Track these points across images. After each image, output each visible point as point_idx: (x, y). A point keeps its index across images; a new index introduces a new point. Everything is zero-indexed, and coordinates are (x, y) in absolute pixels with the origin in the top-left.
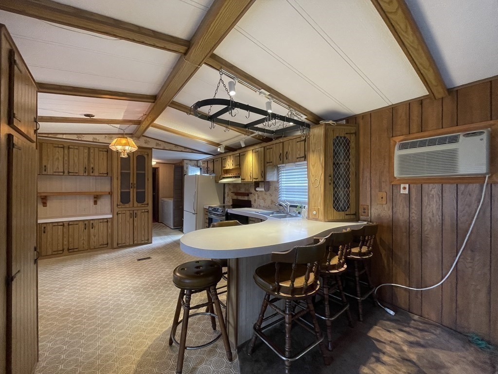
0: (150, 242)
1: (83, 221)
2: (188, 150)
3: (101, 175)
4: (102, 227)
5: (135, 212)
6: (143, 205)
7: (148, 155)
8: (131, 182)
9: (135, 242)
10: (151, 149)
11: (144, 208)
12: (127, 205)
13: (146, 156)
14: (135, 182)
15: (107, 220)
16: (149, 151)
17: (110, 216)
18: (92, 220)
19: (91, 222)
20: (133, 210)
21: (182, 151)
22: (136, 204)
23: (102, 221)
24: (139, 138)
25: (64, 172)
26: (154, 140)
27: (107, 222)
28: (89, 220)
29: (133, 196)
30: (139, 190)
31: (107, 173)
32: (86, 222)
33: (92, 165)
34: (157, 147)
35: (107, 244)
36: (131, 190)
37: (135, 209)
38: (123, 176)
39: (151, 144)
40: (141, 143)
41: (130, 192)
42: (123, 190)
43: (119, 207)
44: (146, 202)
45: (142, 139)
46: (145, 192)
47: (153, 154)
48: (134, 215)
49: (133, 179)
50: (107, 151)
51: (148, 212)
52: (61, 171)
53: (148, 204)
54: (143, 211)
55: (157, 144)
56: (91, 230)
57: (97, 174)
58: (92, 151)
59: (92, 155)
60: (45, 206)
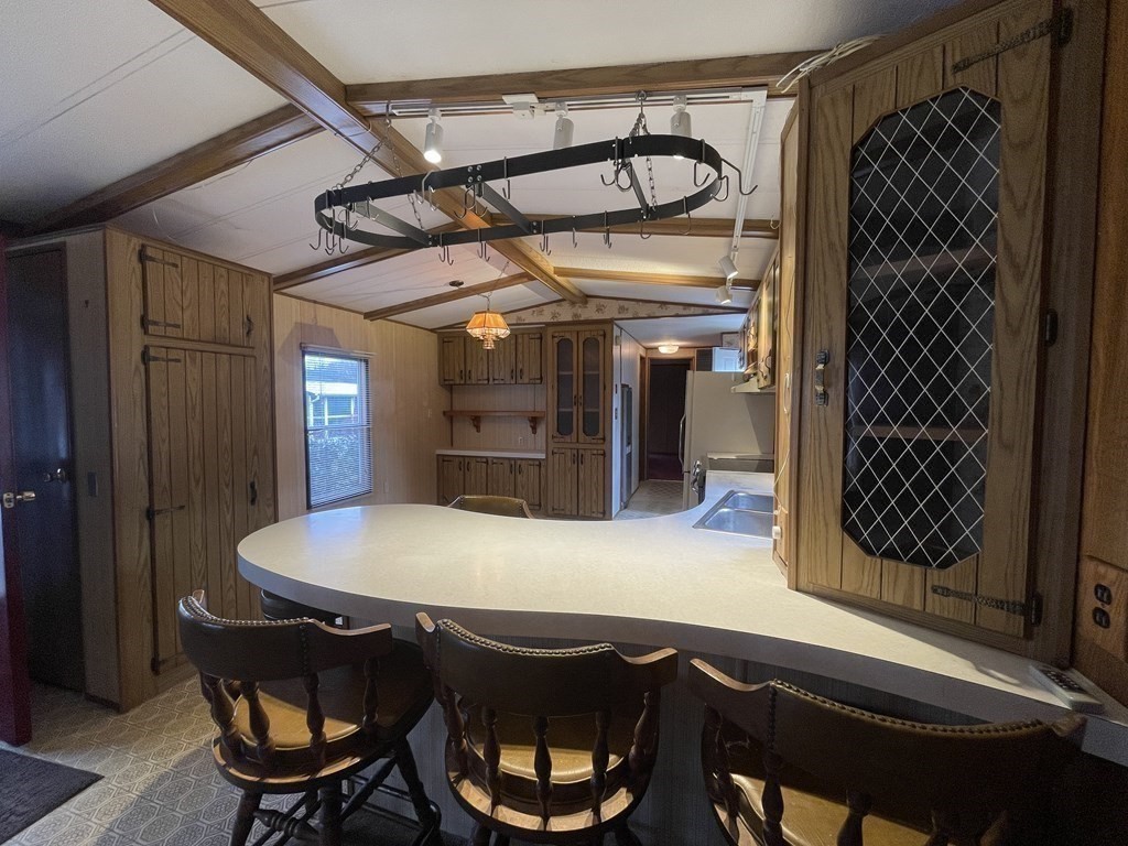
0: (607, 516)
1: (509, 459)
3: (532, 382)
4: (533, 471)
5: (580, 452)
6: (595, 441)
7: (604, 336)
8: (574, 393)
9: (581, 512)
10: (611, 321)
11: (594, 447)
12: (568, 439)
13: (600, 339)
14: (581, 393)
15: (539, 463)
16: (606, 327)
17: (543, 456)
18: (522, 459)
19: (519, 462)
20: (578, 450)
22: (582, 435)
23: (531, 462)
24: (586, 302)
25: (488, 380)
26: (615, 301)
27: (540, 465)
28: (514, 459)
29: (577, 421)
30: (587, 410)
31: (541, 378)
32: (513, 462)
33: (520, 366)
34: (620, 316)
35: (540, 505)
36: (575, 408)
37: (581, 446)
38: (563, 382)
39: (610, 311)
40: (589, 313)
41: (572, 413)
42: (562, 410)
43: (556, 440)
44: (600, 435)
45: (593, 304)
46: (598, 413)
47: (616, 329)
48: (578, 459)
49: (577, 388)
50: (541, 338)
51: (604, 455)
52: (486, 377)
53: (604, 439)
54: (595, 452)
55: (622, 309)
56: (519, 477)
57: (526, 380)
58: (520, 340)
59: (520, 348)
60: (478, 431)
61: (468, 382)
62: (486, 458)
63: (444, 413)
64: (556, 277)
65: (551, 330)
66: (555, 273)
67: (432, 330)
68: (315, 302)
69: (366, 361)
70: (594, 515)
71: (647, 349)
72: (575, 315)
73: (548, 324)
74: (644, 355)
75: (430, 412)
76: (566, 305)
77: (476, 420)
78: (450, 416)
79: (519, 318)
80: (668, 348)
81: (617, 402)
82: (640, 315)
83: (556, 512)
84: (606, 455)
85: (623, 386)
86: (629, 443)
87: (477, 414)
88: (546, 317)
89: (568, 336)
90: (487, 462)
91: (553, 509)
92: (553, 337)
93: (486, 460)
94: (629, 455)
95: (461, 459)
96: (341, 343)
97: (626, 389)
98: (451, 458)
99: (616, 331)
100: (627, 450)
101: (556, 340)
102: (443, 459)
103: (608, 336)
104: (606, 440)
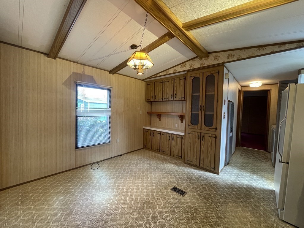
0: (216, 171)
1: (169, 133)
2: (287, 46)
3: (180, 100)
4: (179, 140)
5: (202, 135)
6: (211, 130)
7: (218, 73)
8: (200, 104)
10: (222, 65)
11: (210, 132)
12: (196, 127)
13: (216, 75)
14: (204, 104)
16: (219, 68)
17: (183, 134)
18: (173, 134)
19: (173, 136)
20: (201, 133)
21: (273, 53)
22: (203, 125)
23: (178, 136)
24: (208, 57)
25: (162, 99)
26: (226, 52)
27: (182, 138)
28: (171, 134)
29: (201, 118)
30: (207, 113)
31: (184, 98)
32: (170, 135)
33: (175, 92)
34: (229, 60)
35: (181, 157)
36: (200, 112)
37: (203, 132)
38: (195, 99)
39: (222, 58)
40: (210, 61)
41: (198, 114)
42: (193, 112)
43: (190, 127)
44: (214, 127)
45: (212, 57)
46: (213, 115)
47: (225, 70)
48: (201, 138)
49: (202, 102)
50: (185, 79)
51: (216, 137)
52: (161, 98)
53: (216, 129)
54: (211, 135)
55: (230, 56)
56: (173, 142)
57: (177, 99)
58: (175, 81)
59: (175, 84)
60: (160, 120)
61: (155, 100)
62: (160, 132)
63: (148, 113)
64: (184, 30)
65: (189, 74)
66: (183, 28)
67: (143, 80)
68: (84, 65)
69: (110, 90)
70: (209, 168)
71: (242, 87)
72: (202, 64)
73: (188, 71)
74: (240, 89)
75: (141, 112)
76: (197, 59)
77: (159, 116)
78: (150, 114)
79: (175, 70)
80: (256, 85)
81: (225, 109)
82: (242, 57)
83: (189, 162)
84: (217, 138)
85: (229, 101)
86: (231, 131)
87: (159, 114)
88: (187, 67)
89: (198, 75)
90: (160, 134)
91: (187, 161)
92: (190, 77)
93: (160, 133)
94: (231, 138)
95: (151, 131)
96: (97, 83)
97: (231, 103)
98: (148, 130)
99: (225, 71)
100: (230, 135)
101: (192, 78)
102: (145, 131)
103: (220, 74)
104: (218, 129)
